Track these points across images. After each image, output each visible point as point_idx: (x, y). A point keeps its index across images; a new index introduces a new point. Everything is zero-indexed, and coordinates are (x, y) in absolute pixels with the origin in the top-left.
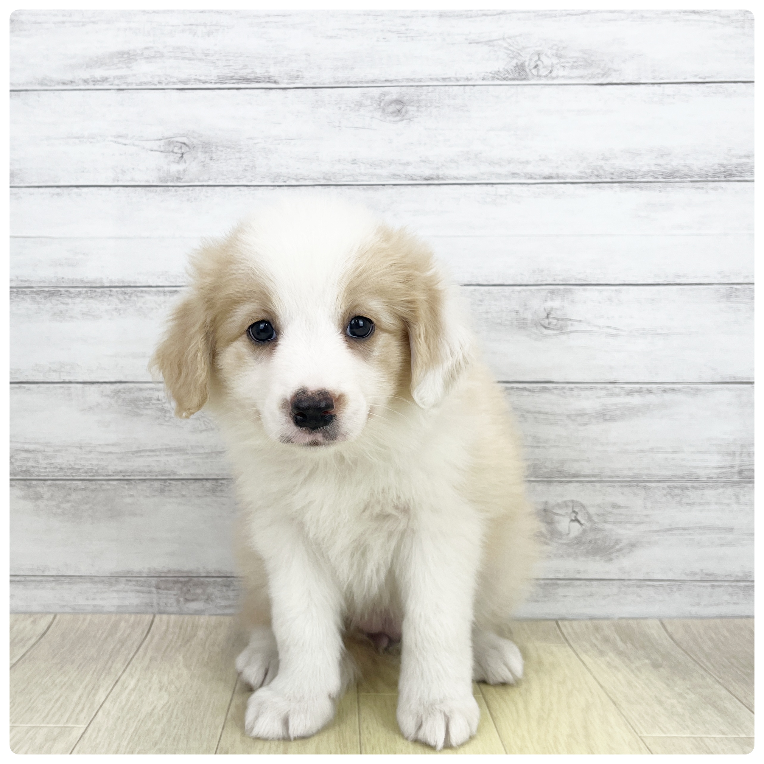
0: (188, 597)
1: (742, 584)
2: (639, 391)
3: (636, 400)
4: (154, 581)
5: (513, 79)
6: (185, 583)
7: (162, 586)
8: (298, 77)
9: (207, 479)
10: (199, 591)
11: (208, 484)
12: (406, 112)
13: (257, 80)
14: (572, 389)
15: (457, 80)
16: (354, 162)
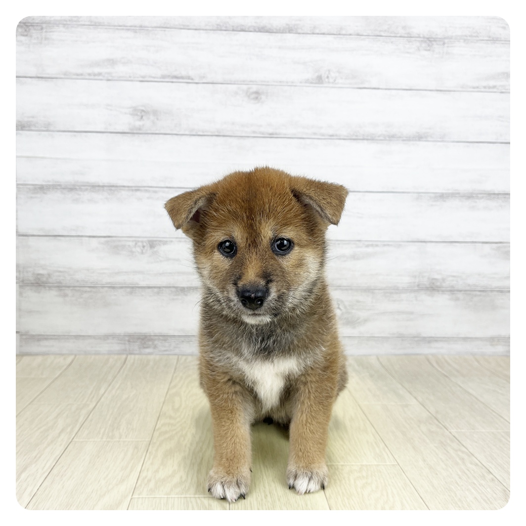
0: (145, 346)
1: (416, 339)
2: (372, 245)
3: (370, 250)
4: (127, 338)
5: (316, 83)
6: (143, 339)
7: (131, 340)
8: (204, 77)
9: (155, 287)
10: (150, 343)
11: (156, 290)
12: (261, 98)
13: (182, 78)
14: (339, 244)
15: (287, 82)
16: (233, 124)
